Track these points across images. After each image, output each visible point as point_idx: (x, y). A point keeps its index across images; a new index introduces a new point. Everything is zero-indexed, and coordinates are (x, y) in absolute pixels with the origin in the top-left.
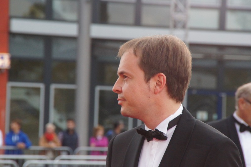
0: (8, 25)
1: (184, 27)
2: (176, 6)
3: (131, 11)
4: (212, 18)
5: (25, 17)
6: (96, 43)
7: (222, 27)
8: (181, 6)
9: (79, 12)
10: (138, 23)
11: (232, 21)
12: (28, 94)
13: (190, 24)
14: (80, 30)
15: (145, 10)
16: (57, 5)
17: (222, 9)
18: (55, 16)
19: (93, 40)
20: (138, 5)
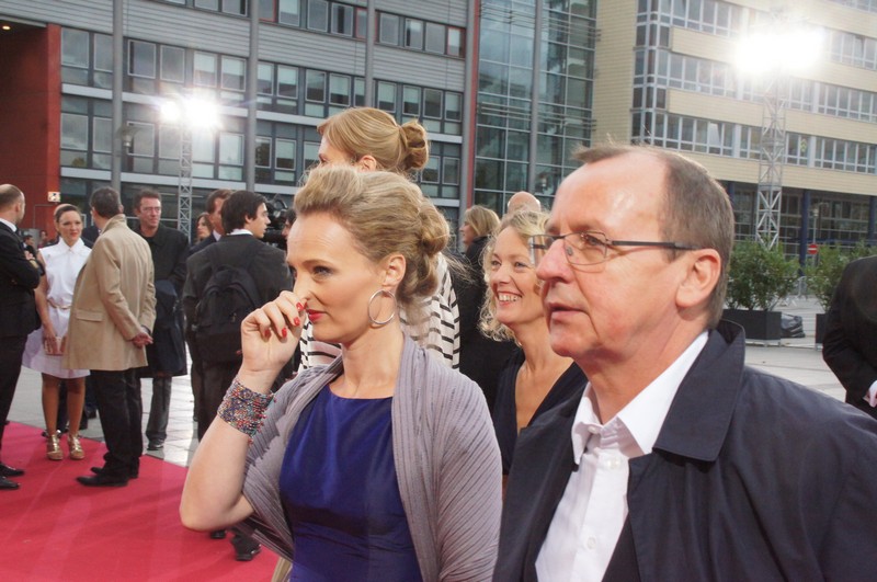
0: (59, 171)
1: (189, 176)
2: (183, 161)
3: (150, 164)
4: (208, 171)
5: (72, 167)
6: (125, 185)
7: (216, 177)
8: (186, 161)
9: (112, 165)
10: (155, 171)
11: (223, 173)
13: (193, 175)
14: (112, 176)
15: (161, 163)
16: (96, 158)
17: (216, 165)
18: (94, 166)
19: (122, 183)
20: (156, 160)
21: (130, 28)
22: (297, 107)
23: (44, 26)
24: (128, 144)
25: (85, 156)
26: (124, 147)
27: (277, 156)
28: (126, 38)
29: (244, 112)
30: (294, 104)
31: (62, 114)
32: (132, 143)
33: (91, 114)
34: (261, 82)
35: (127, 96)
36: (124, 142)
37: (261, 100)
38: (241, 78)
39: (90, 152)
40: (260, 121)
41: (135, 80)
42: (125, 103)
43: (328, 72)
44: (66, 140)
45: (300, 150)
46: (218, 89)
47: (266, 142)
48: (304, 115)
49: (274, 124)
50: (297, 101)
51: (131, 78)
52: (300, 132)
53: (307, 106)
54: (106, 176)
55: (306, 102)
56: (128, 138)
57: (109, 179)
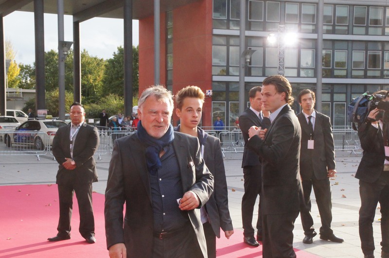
0: (212, 78)
2: (279, 67)
3: (261, 70)
4: (294, 73)
5: (218, 75)
6: (247, 84)
7: (299, 76)
8: (281, 67)
10: (264, 75)
11: (302, 73)
12: (220, 105)
14: (240, 79)
15: (267, 70)
16: (231, 69)
17: (299, 68)
18: (230, 74)
19: (245, 82)
20: (264, 68)
22: (348, 30)
24: (248, 60)
25: (225, 68)
26: (246, 62)
27: (336, 60)
29: (315, 36)
30: (346, 28)
31: (213, 46)
32: (251, 59)
33: (228, 45)
34: (325, 17)
35: (248, 33)
36: (246, 59)
37: (325, 28)
38: (314, 15)
39: (228, 66)
40: (325, 40)
41: (252, 23)
42: (246, 37)
43: (368, 6)
44: (215, 61)
45: (350, 57)
46: (300, 24)
47: (329, 52)
48: (353, 34)
49: (333, 41)
50: (348, 26)
51: (250, 22)
52: (350, 44)
53: (354, 28)
54: (237, 79)
55: (353, 26)
56: (248, 57)
57: (238, 81)
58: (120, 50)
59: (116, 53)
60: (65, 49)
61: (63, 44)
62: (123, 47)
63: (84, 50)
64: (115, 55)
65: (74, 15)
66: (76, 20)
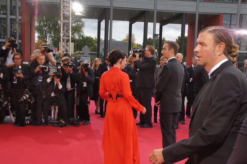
3: (245, 48)
21: (242, 12)
23: (219, 14)
24: (239, 43)
28: (241, 15)
32: (241, 42)
41: (242, 25)
56: (239, 41)
58: (179, 37)
59: (177, 39)
60: (156, 37)
61: (155, 35)
62: (180, 36)
63: (164, 38)
64: (177, 40)
65: (160, 23)
66: (161, 25)
